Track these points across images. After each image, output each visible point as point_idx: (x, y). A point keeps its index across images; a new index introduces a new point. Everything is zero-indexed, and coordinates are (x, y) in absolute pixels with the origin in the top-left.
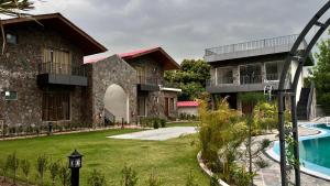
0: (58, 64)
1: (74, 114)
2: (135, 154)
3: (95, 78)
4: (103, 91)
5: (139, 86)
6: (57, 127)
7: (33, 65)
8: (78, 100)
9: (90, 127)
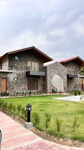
0: (34, 67)
1: (40, 88)
2: (61, 107)
3: (48, 72)
4: (51, 78)
5: (68, 75)
6: (33, 93)
7: (24, 68)
8: (42, 82)
9: (46, 93)
